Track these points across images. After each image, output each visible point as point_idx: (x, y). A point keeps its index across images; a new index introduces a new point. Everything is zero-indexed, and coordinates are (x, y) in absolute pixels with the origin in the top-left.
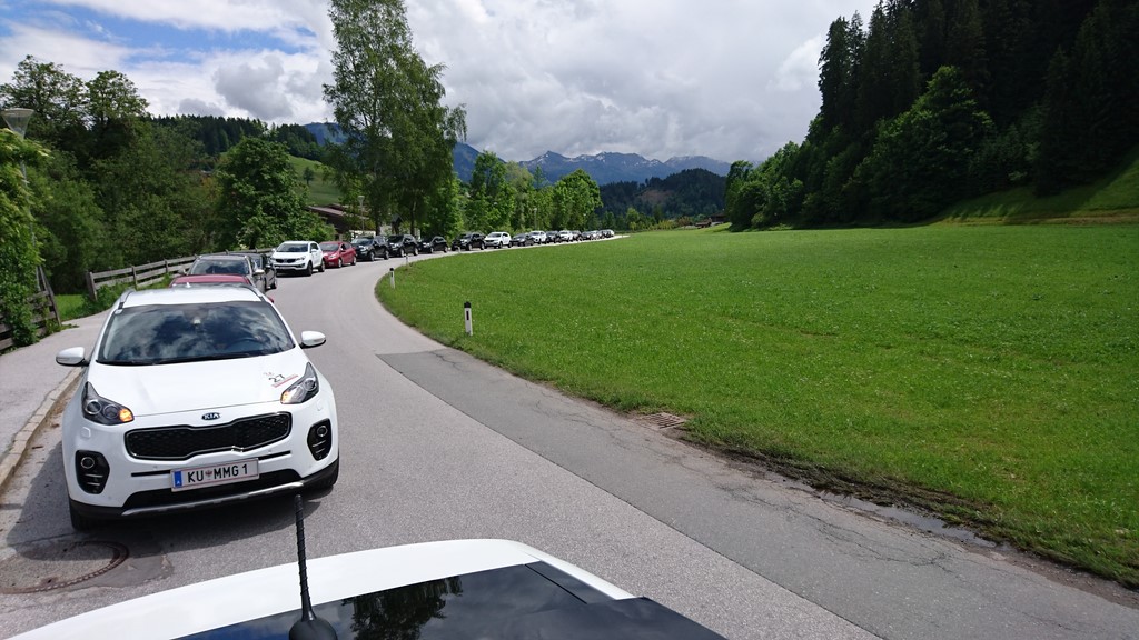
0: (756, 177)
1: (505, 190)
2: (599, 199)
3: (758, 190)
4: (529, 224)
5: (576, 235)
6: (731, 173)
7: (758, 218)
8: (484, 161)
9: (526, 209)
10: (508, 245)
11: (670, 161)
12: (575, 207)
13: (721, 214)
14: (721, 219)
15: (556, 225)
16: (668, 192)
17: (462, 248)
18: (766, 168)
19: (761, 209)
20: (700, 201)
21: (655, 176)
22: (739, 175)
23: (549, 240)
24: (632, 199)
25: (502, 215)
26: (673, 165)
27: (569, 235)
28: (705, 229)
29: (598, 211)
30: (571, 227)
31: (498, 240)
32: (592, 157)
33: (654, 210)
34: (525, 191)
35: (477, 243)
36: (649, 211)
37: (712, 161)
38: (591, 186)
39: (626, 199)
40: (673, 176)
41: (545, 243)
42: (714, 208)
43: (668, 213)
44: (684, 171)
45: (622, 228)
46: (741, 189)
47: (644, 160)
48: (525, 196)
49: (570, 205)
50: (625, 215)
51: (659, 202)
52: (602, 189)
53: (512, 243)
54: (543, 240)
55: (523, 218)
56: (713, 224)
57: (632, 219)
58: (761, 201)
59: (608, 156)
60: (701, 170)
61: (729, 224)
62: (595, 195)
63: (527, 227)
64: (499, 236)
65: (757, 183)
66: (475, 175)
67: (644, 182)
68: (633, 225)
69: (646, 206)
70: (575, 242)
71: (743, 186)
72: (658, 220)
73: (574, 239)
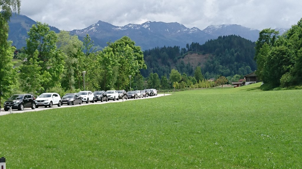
0: (282, 43)
1: (56, 56)
2: (143, 62)
3: (284, 54)
4: (79, 85)
5: (121, 94)
6: (260, 39)
7: (285, 78)
8: (37, 31)
9: (76, 72)
10: (58, 105)
11: (208, 29)
12: (121, 69)
13: (254, 75)
14: (253, 79)
15: (104, 86)
16: (207, 55)
17: (14, 108)
18: (290, 35)
19: (288, 70)
20: (236, 63)
21: (195, 42)
22: (267, 41)
23: (96, 100)
24: (175, 62)
25: (53, 77)
26: (210, 32)
27: (114, 94)
28: (240, 88)
29: (144, 73)
30: (117, 87)
31: (48, 100)
32: (138, 25)
33: (195, 71)
34: (76, 56)
35: (29, 102)
36: (191, 72)
37: (245, 28)
38: (136, 51)
39: (169, 61)
40: (210, 42)
41: (92, 102)
42: (248, 70)
43: (207, 73)
44: (220, 37)
45: (166, 87)
46: (269, 53)
47: (185, 28)
48: (75, 60)
49: (117, 68)
50: (168, 76)
51: (199, 64)
52: (146, 53)
53: (62, 103)
54: (91, 99)
55: (73, 80)
56: (247, 83)
57: (174, 79)
58: (288, 62)
59: (153, 24)
60: (235, 37)
61: (261, 83)
62: (139, 59)
63: (76, 88)
64: (49, 96)
65: (283, 47)
66: (29, 43)
67: (185, 47)
68: (176, 84)
69: (187, 67)
70: (120, 101)
71: (270, 50)
72: (198, 79)
73: (120, 98)
